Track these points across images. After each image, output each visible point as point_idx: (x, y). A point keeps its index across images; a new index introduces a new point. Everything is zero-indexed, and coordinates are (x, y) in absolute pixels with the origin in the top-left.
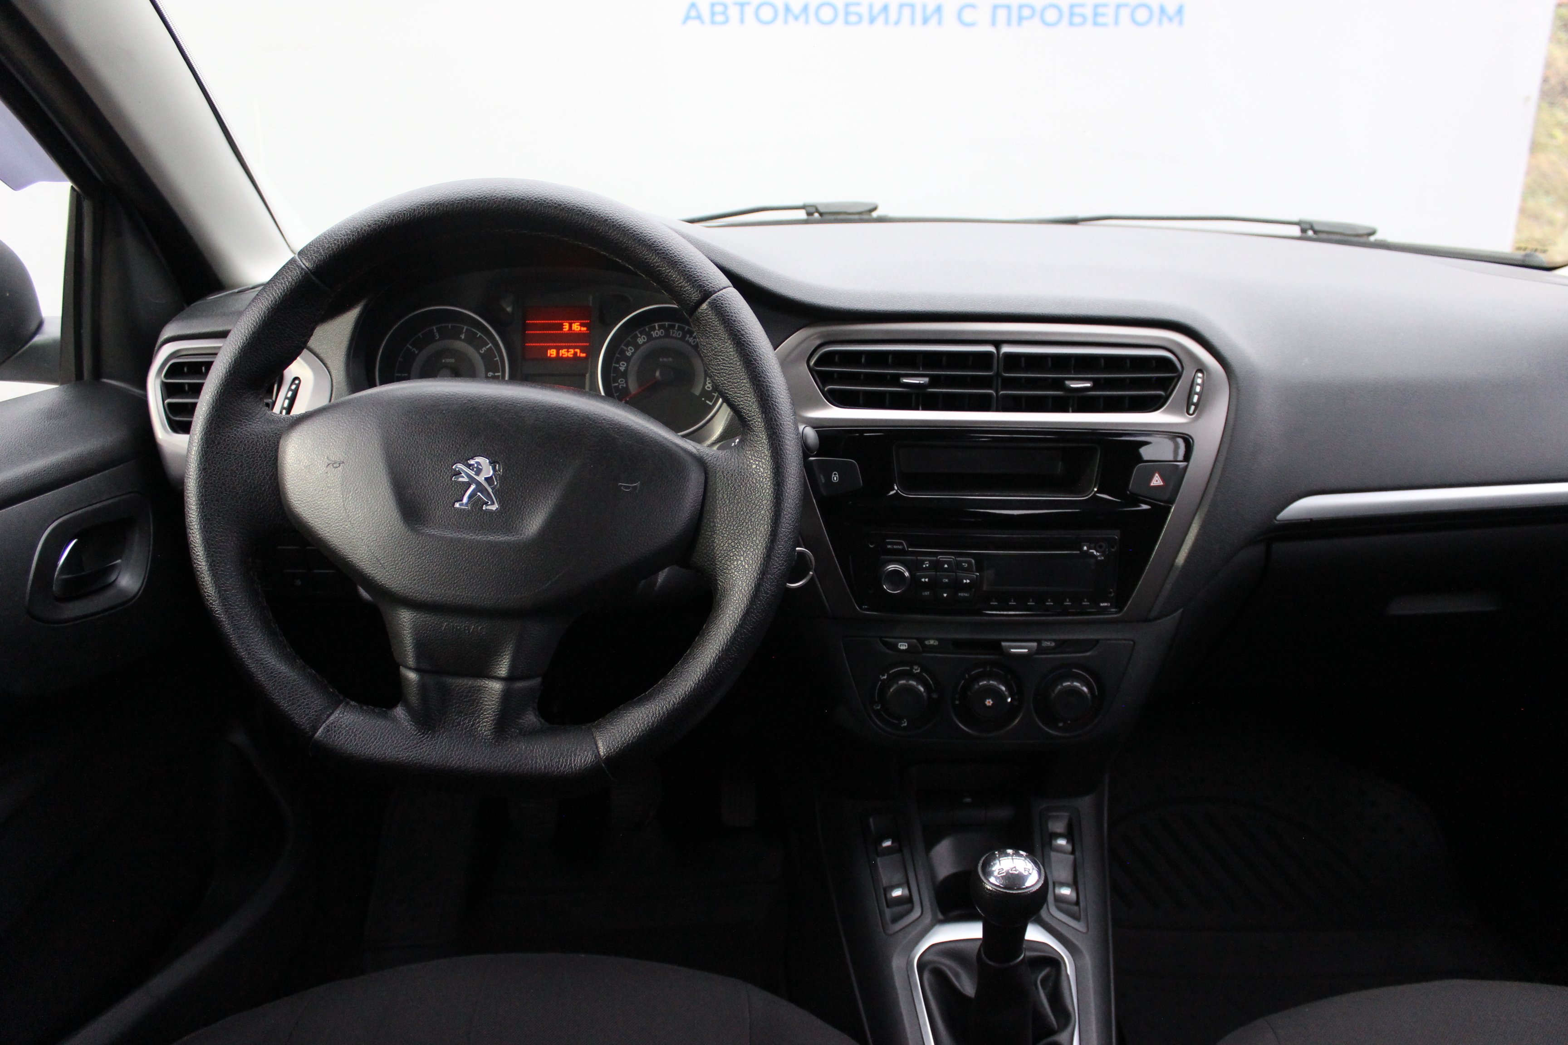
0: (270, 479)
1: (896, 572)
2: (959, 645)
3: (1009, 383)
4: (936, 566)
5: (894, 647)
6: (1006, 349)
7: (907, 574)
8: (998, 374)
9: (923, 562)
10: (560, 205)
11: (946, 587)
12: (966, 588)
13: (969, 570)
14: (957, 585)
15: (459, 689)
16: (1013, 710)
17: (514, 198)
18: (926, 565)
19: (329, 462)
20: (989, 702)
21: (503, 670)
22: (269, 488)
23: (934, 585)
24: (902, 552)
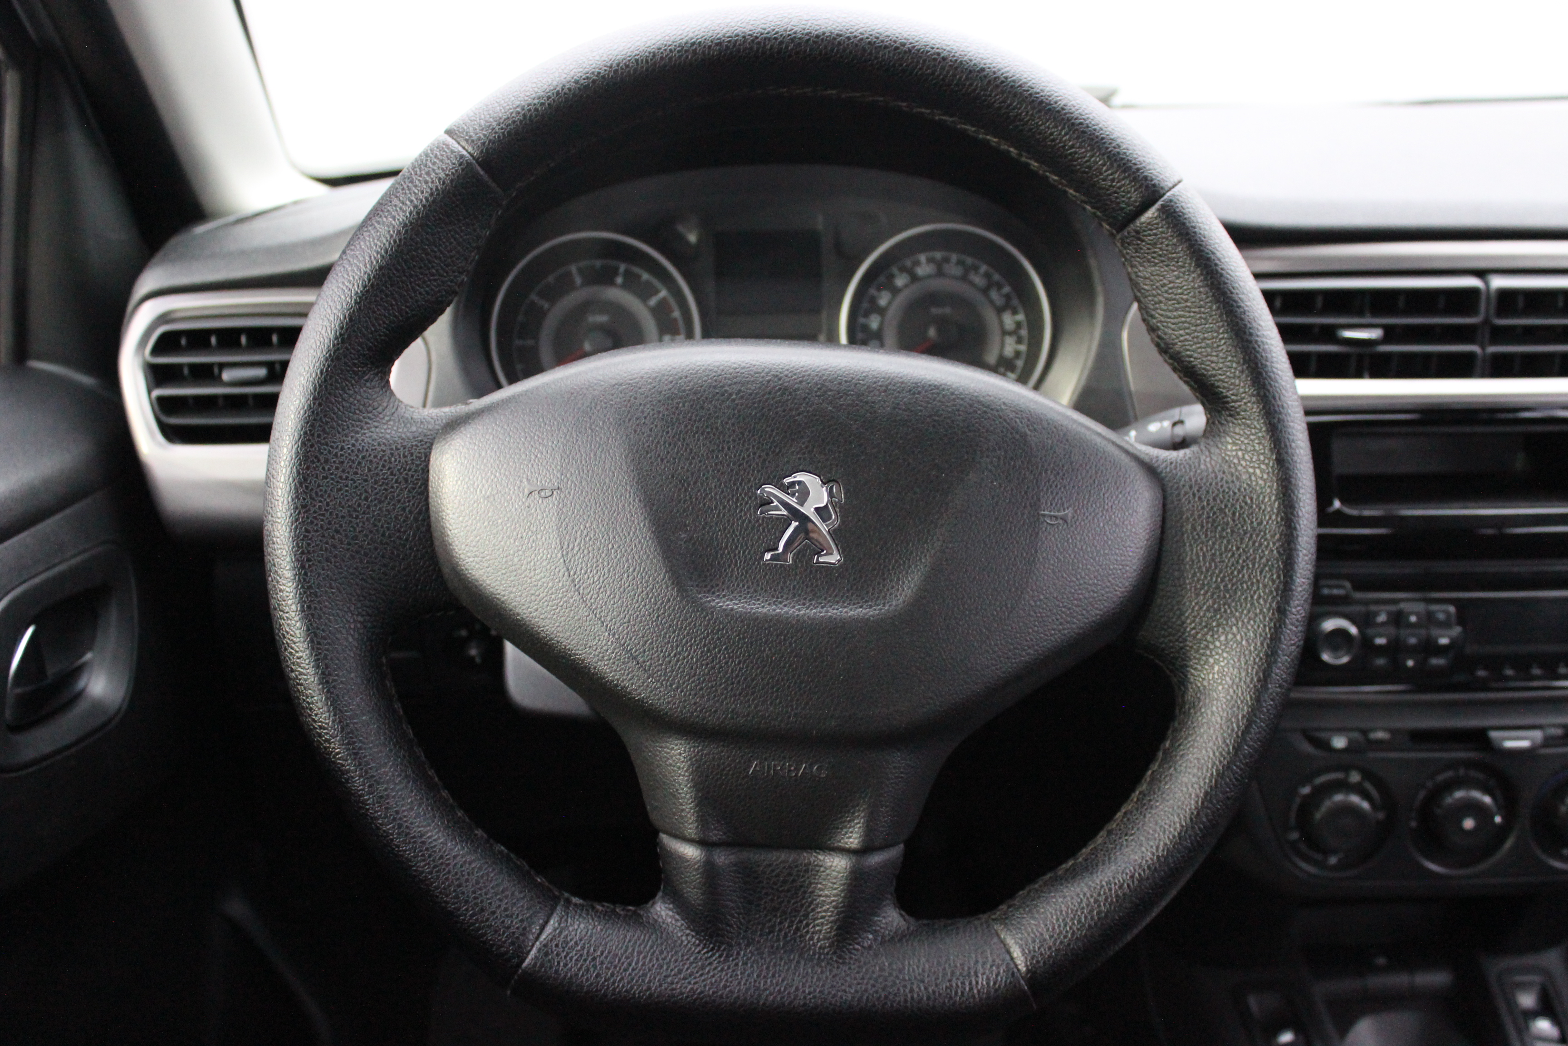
0: (416, 519)
1: (1341, 633)
2: (1420, 737)
3: (1500, 335)
4: (1398, 619)
5: (1325, 746)
6: (1498, 282)
7: (1353, 630)
8: (1486, 322)
9: (1376, 614)
10: (903, 45)
11: (1412, 651)
12: (1442, 651)
13: (1446, 625)
14: (1429, 648)
15: (773, 871)
16: (1502, 833)
17: (824, 33)
18: (1382, 618)
19: (532, 489)
20: (1469, 824)
21: (853, 838)
22: (414, 535)
23: (1395, 649)
24: (1345, 600)
